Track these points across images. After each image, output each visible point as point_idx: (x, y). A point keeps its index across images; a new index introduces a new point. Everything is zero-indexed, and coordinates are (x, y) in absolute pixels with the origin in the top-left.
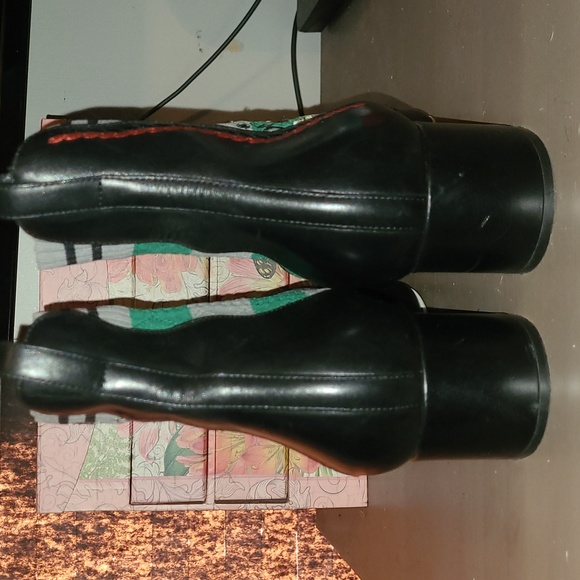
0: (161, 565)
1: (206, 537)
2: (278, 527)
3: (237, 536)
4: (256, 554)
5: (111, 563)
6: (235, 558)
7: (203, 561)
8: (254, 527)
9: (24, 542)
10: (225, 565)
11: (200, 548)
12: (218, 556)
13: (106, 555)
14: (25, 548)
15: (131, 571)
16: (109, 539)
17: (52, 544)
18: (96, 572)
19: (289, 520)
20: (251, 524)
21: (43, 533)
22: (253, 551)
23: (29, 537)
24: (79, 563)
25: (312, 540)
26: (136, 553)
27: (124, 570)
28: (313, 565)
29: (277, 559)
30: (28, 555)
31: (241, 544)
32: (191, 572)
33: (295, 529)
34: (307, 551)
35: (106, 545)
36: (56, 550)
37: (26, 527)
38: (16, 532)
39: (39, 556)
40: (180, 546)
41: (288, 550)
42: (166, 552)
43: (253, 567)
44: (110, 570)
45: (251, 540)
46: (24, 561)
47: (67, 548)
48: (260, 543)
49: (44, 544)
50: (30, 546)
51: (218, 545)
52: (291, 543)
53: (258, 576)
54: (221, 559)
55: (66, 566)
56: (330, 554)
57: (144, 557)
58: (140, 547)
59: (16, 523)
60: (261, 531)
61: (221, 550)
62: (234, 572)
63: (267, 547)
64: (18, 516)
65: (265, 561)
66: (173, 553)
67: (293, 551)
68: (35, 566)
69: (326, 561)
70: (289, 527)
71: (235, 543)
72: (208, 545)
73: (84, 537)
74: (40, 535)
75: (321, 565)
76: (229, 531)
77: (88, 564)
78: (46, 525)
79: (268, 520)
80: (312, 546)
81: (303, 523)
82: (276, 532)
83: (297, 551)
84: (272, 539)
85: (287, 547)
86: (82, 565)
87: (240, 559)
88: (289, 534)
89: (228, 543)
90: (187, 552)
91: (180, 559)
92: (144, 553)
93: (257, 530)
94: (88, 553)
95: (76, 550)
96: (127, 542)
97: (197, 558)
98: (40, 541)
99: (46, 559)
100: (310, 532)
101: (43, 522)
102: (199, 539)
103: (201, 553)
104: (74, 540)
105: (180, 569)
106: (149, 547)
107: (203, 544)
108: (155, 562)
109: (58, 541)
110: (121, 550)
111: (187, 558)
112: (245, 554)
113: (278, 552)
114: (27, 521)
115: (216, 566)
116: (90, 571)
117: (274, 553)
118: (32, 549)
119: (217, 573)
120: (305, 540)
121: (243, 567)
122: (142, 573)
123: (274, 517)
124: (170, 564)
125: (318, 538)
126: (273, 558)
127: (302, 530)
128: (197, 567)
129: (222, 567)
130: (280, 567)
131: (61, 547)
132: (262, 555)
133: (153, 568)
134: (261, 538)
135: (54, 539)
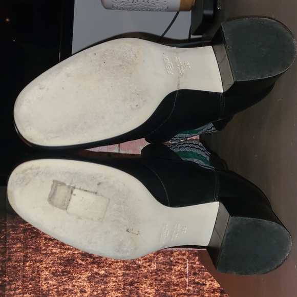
0: (127, 272)
1: (147, 260)
2: (180, 257)
3: (161, 260)
4: (169, 268)
5: (105, 270)
6: (160, 270)
7: (146, 271)
8: (169, 257)
9: (68, 260)
10: (156, 272)
11: (144, 265)
12: (152, 269)
13: (103, 267)
14: (69, 263)
15: (114, 274)
16: (104, 260)
17: (80, 262)
18: (99, 274)
19: (184, 254)
20: (167, 255)
21: (76, 257)
22: (168, 267)
23: (70, 258)
24: (92, 270)
25: (195, 263)
26: (117, 266)
27: (111, 273)
28: (195, 274)
29: (179, 271)
30: (70, 266)
31: (163, 264)
32: (140, 275)
33: (187, 258)
34: (192, 268)
35: (103, 263)
36: (82, 264)
37: (69, 254)
38: (65, 256)
39: (75, 266)
40: (136, 264)
41: (184, 267)
42: (130, 266)
43: (168, 274)
44: (105, 273)
45: (167, 263)
46: (68, 269)
47: (86, 264)
48: (171, 264)
49: (77, 261)
50: (71, 262)
51: (153, 264)
52: (185, 264)
53: (170, 278)
54: (154, 270)
55: (86, 271)
56: (202, 270)
57: (120, 268)
58: (119, 264)
59: (65, 252)
60: (172, 259)
61: (154, 266)
62: (159, 276)
63: (174, 266)
64: (66, 249)
65: (173, 271)
66: (133, 267)
67: (186, 268)
68: (73, 271)
69: (201, 272)
70: (185, 257)
71: (160, 263)
72: (148, 264)
73: (94, 259)
74: (75, 258)
75: (198, 274)
76: (158, 258)
77: (96, 270)
78: (78, 253)
79: (175, 254)
80: (195, 266)
81: (191, 256)
82: (178, 259)
83: (188, 268)
84: (176, 262)
85: (183, 266)
86: (93, 271)
87: (162, 270)
88: (184, 260)
89: (157, 263)
90: (139, 266)
91: (136, 269)
92: (120, 266)
93: (170, 258)
94: (96, 266)
95: (90, 265)
96: (112, 262)
97: (143, 269)
98: (74, 260)
99: (78, 268)
100: (194, 260)
101: (76, 252)
102: (144, 261)
103: (145, 267)
104: (90, 260)
105: (135, 273)
106: (122, 264)
107: (146, 263)
108: (125, 270)
109: (83, 260)
110: (110, 265)
111: (139, 269)
112: (164, 268)
113: (179, 268)
114: (69, 252)
115: (151, 273)
116: (96, 273)
117: (177, 268)
118: (72, 263)
119: (152, 276)
120: (192, 263)
121: (163, 274)
122: (119, 275)
123: (177, 253)
124: (131, 271)
125: (197, 263)
126: (177, 270)
127: (190, 258)
128: (143, 273)
129: (154, 274)
130: (180, 274)
131: (84, 263)
132: (172, 269)
133: (124, 273)
134: (172, 261)
135: (81, 260)
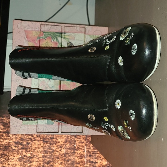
0: (46, 155)
1: (59, 147)
2: (80, 144)
3: (68, 147)
4: (73, 152)
5: (31, 154)
6: (67, 153)
7: (58, 154)
8: (73, 144)
9: (6, 147)
10: (64, 155)
11: (57, 150)
12: (62, 153)
13: (29, 151)
14: (6, 149)
15: (37, 156)
16: (30, 147)
17: (14, 148)
18: (26, 156)
19: (83, 142)
20: (72, 143)
21: (11, 144)
22: (72, 151)
23: (7, 145)
24: (21, 154)
25: (90, 148)
26: (38, 151)
27: (35, 156)
28: (90, 156)
29: (80, 154)
30: (7, 150)
31: (69, 149)
32: (54, 157)
33: (85, 145)
34: (88, 152)
35: (29, 148)
36: (15, 149)
37: (6, 143)
38: (3, 144)
39: (10, 151)
40: (51, 149)
41: (83, 151)
42: (47, 151)
43: (73, 156)
44: (31, 156)
45: (72, 148)
46: (5, 152)
47: (18, 149)
48: (74, 149)
49: (11, 147)
50: (7, 148)
51: (62, 149)
52: (84, 149)
53: (74, 158)
54: (63, 153)
55: (18, 154)
56: (95, 153)
57: (41, 152)
58: (40, 149)
59: (3, 141)
60: (75, 145)
61: (63, 151)
62: (67, 157)
63: (77, 150)
64: (4, 139)
65: (76, 154)
66: (49, 151)
67: (84, 151)
68: (9, 154)
69: (94, 155)
70: (83, 144)
71: (67, 149)
72: (60, 149)
73: (23, 146)
74: (10, 145)
75: (92, 156)
76: (66, 145)
77: (24, 154)
78: (12, 142)
79: (77, 142)
80: (90, 150)
81: (87, 143)
82: (79, 146)
83: (85, 152)
84: (78, 148)
85: (83, 150)
86: (23, 154)
87: (69, 154)
88: (83, 147)
89: (65, 149)
90: (53, 151)
91: (51, 153)
92: (41, 151)
94: (24, 150)
95: (21, 150)
96: (36, 148)
97: (56, 153)
98: (10, 146)
99: (12, 152)
100: (89, 146)
101: (11, 141)
102: (57, 147)
103: (57, 151)
104: (20, 146)
105: (51, 156)
106: (42, 149)
107: (58, 149)
108: (44, 154)
109: (16, 147)
110: (34, 150)
111: (53, 153)
112: (70, 152)
113: (80, 152)
114: (7, 141)
115: (62, 155)
116: (25, 156)
117: (79, 152)
118: (8, 149)
119: (62, 157)
120: (88, 148)
121: (69, 156)
122: (40, 157)
123: (79, 142)
124: (48, 154)
125: (92, 148)
126: (79, 153)
127: (87, 145)
128: (56, 156)
129: (63, 156)
130: (81, 156)
131: (16, 149)
132: (75, 153)
133: (43, 155)
134: (75, 147)
135: (15, 146)
